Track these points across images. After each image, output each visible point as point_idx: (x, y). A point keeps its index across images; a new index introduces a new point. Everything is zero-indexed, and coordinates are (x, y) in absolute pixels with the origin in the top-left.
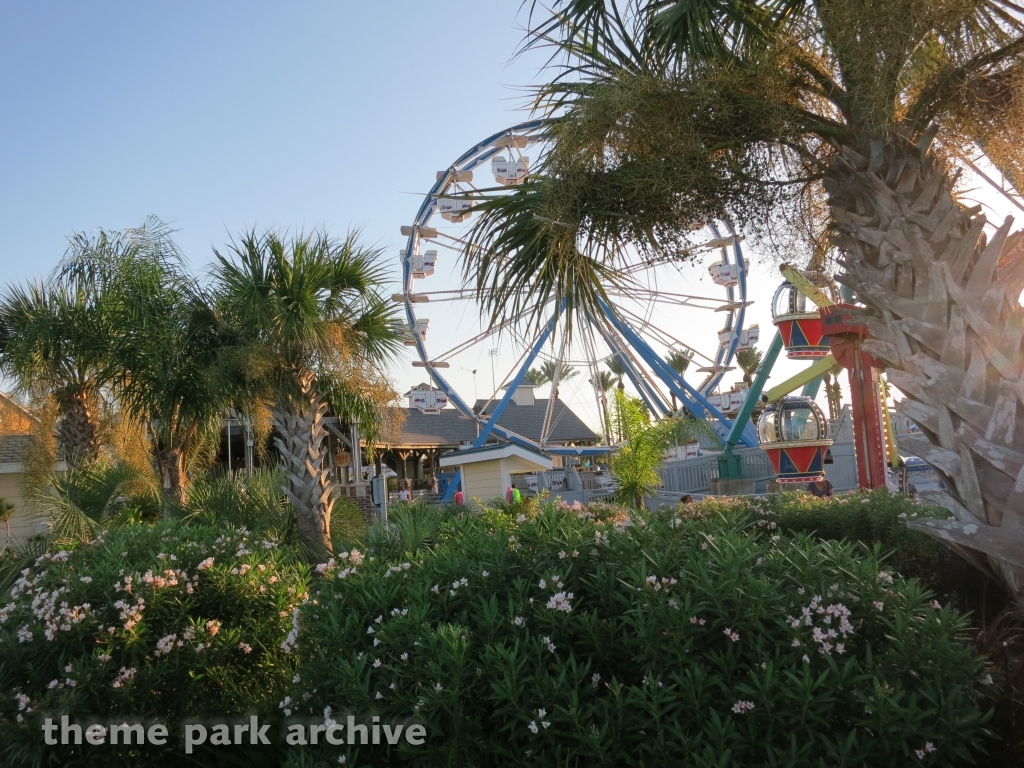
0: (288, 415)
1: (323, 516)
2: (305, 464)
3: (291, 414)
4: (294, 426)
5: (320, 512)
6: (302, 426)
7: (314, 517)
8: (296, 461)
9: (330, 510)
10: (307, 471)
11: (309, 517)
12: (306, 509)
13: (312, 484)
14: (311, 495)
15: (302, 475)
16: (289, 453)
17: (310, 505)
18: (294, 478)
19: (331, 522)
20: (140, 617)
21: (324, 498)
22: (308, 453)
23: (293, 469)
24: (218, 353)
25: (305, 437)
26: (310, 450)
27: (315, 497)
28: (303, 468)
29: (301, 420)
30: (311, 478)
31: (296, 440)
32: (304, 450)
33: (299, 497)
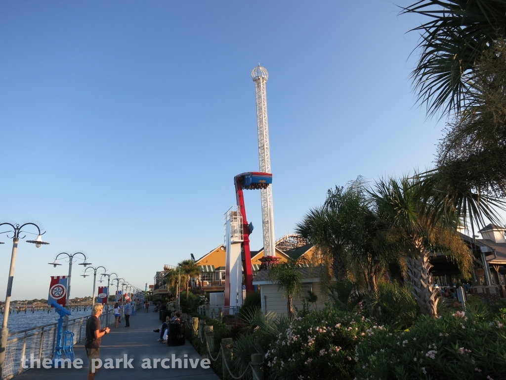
0: (410, 259)
1: (432, 307)
2: (420, 282)
3: (412, 258)
4: (414, 264)
5: (431, 305)
6: (417, 264)
7: (427, 307)
8: (416, 280)
9: (436, 303)
10: (422, 285)
11: (425, 307)
12: (423, 303)
13: (425, 291)
14: (425, 296)
15: (419, 286)
16: (413, 276)
17: (425, 301)
18: (416, 288)
19: (437, 310)
20: (313, 342)
21: (432, 298)
22: (421, 276)
23: (416, 284)
24: (377, 233)
25: (420, 269)
26: (423, 275)
27: (427, 297)
28: (419, 283)
29: (416, 261)
30: (424, 288)
31: (415, 270)
32: (419, 275)
33: (420, 297)
